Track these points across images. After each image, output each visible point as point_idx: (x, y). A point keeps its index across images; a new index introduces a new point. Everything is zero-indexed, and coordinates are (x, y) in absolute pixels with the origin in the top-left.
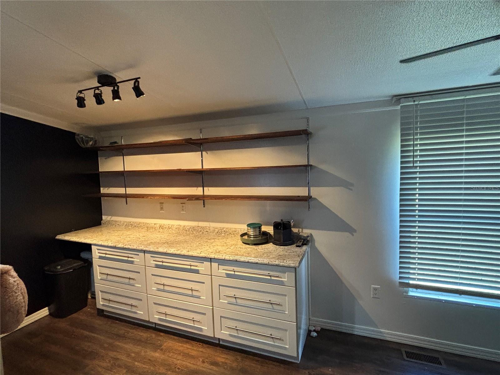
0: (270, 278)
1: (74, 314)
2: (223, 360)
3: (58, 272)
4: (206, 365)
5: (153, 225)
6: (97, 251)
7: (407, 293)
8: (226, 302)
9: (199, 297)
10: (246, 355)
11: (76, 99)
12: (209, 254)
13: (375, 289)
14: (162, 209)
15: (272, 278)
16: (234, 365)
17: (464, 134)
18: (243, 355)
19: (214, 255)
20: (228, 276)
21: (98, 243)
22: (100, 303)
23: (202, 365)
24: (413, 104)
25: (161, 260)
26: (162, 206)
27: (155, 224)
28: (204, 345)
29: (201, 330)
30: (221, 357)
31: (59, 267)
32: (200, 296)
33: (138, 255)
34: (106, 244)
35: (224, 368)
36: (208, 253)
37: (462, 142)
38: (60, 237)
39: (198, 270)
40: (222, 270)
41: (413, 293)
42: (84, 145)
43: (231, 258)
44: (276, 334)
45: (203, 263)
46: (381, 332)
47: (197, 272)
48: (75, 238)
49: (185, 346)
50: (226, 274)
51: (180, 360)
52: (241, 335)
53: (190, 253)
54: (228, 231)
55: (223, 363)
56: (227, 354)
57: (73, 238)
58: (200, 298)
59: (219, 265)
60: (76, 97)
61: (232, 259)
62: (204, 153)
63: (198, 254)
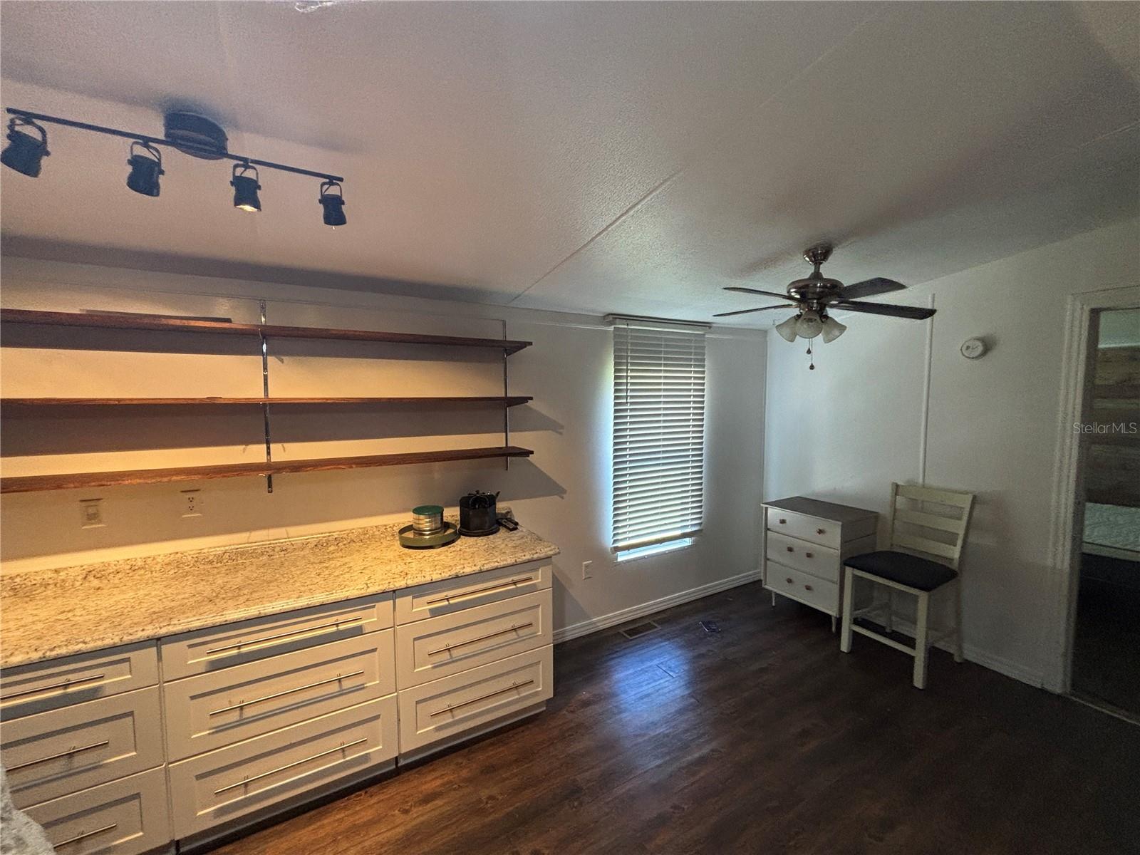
0: (514, 587)
2: (439, 782)
4: (415, 811)
5: (51, 575)
7: (617, 559)
8: (430, 666)
9: (361, 688)
10: (467, 750)
12: (389, 583)
13: (587, 566)
14: (92, 517)
15: (518, 586)
16: (465, 773)
17: (662, 368)
18: (461, 752)
19: (405, 582)
20: (435, 613)
23: (408, 817)
24: (625, 328)
25: (234, 642)
26: (91, 511)
27: (56, 571)
28: (372, 789)
29: (366, 758)
30: (431, 781)
32: (363, 685)
33: (128, 660)
35: (455, 789)
36: (387, 582)
37: (660, 377)
39: (360, 627)
40: (422, 606)
41: (622, 557)
43: (445, 575)
44: (520, 678)
45: (374, 607)
46: (594, 623)
47: (358, 631)
49: (326, 821)
50: (431, 610)
51: (352, 848)
52: (460, 715)
53: (340, 595)
54: (345, 536)
55: (443, 785)
56: (434, 770)
58: (364, 688)
59: (413, 598)
61: (447, 575)
62: (271, 360)
63: (363, 591)
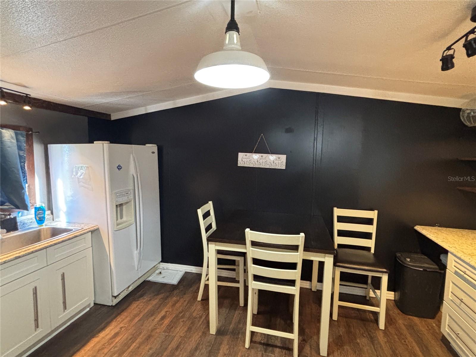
1: (415, 318)
3: (405, 263)
6: (454, 263)
11: (441, 60)
21: (456, 253)
22: (445, 330)
31: (409, 260)
34: (467, 260)
38: (418, 228)
42: (471, 124)
48: (432, 235)
57: (431, 234)
60: (441, 58)
